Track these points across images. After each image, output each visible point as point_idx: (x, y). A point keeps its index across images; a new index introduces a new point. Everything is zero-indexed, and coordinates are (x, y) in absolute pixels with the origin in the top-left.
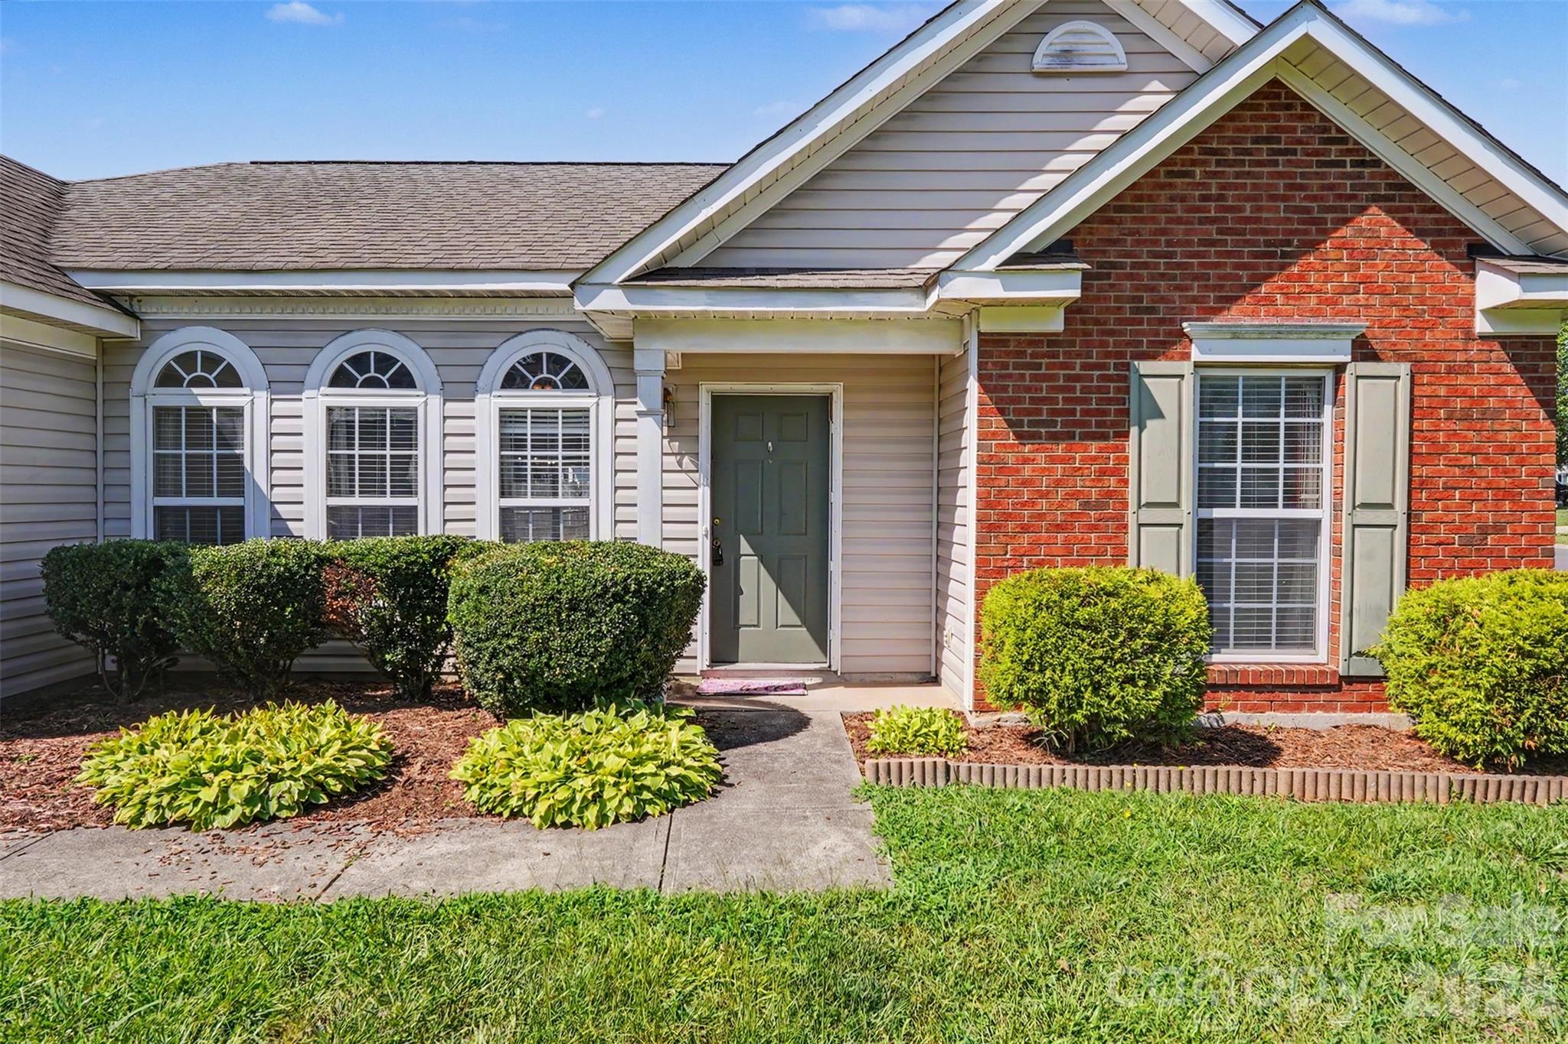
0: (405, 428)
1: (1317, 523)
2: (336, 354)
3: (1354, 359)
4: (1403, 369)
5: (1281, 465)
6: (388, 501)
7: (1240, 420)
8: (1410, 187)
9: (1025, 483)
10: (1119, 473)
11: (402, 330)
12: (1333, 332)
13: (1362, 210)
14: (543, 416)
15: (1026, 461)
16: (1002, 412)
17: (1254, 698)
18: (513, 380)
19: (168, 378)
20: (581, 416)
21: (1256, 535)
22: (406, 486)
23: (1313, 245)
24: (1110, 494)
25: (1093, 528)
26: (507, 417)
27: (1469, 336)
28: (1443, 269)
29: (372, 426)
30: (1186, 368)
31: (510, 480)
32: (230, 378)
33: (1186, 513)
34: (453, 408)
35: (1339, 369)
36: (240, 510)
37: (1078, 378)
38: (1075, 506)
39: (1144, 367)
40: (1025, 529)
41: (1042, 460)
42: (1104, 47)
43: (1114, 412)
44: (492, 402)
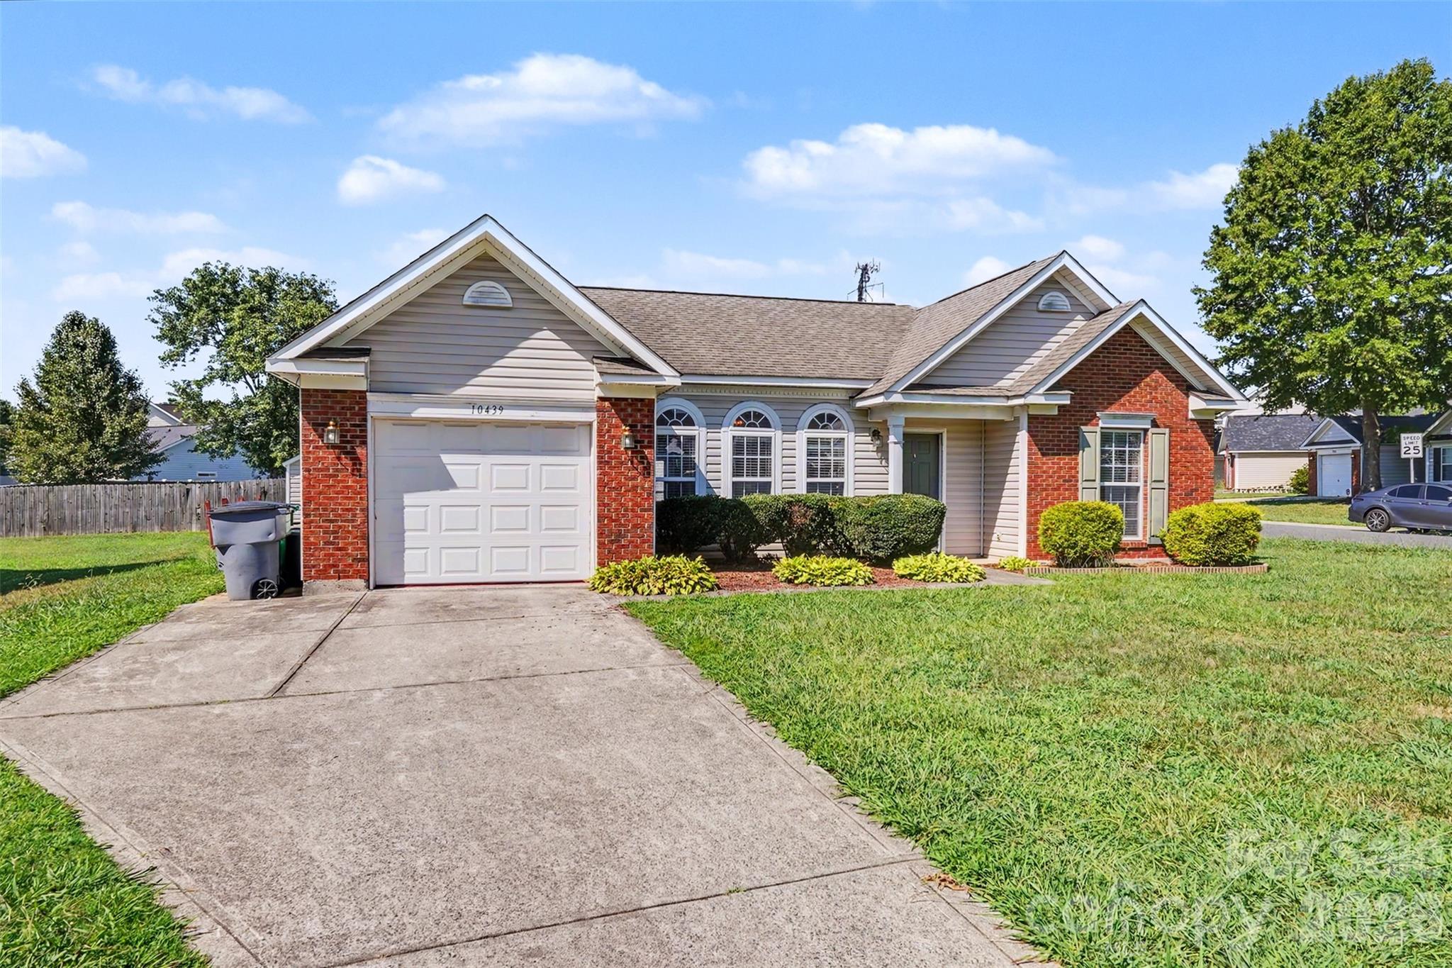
0: (766, 445)
1: (1138, 488)
2: (737, 411)
3: (1151, 427)
4: (1167, 430)
5: (1127, 466)
6: (758, 479)
7: (1114, 449)
8: (1168, 364)
9: (1044, 472)
10: (1076, 468)
11: (764, 401)
12: (1143, 417)
13: (1152, 372)
14: (826, 442)
15: (1044, 464)
16: (1037, 445)
18: (813, 425)
20: (841, 441)
21: (1119, 492)
22: (766, 471)
23: (1137, 384)
24: (1074, 477)
25: (1067, 490)
26: (811, 441)
27: (1187, 419)
28: (1179, 394)
29: (752, 443)
30: (1098, 430)
31: (811, 472)
32: (689, 422)
33: (1097, 484)
34: (787, 437)
35: (1146, 430)
36: (693, 484)
37: (1061, 432)
38: (1061, 481)
39: (1084, 428)
40: (1045, 490)
41: (1050, 463)
42: (1063, 302)
43: (1074, 445)
44: (802, 436)
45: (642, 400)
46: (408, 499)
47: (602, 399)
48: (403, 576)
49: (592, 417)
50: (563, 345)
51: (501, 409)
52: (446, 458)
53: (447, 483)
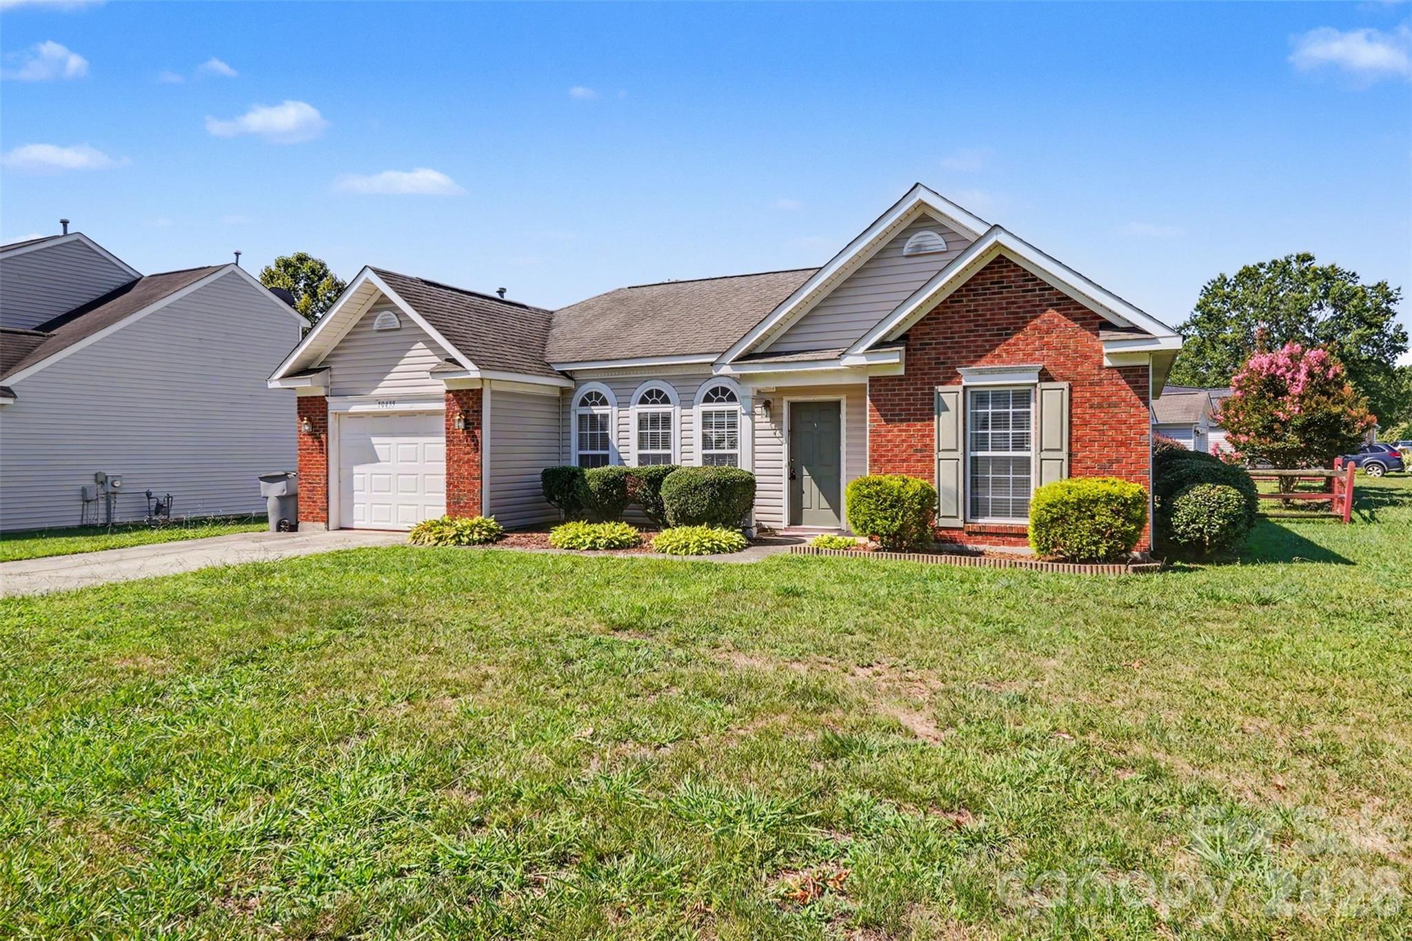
0: (667, 420)
1: (1030, 458)
2: (641, 390)
3: (1040, 381)
4: (1065, 385)
5: (1011, 431)
6: (660, 451)
7: (990, 411)
8: (1068, 298)
9: (889, 441)
10: (930, 436)
11: (664, 379)
12: (1030, 369)
13: (1044, 311)
14: (720, 414)
15: (889, 431)
16: (878, 410)
17: (995, 539)
18: (708, 399)
19: (584, 403)
20: (733, 414)
21: (1002, 464)
22: (666, 445)
23: (1020, 329)
24: (926, 446)
25: (919, 461)
26: (706, 415)
27: (1101, 367)
28: (1087, 336)
29: (655, 420)
30: (960, 388)
31: (707, 443)
32: (604, 402)
33: (960, 454)
34: (685, 412)
35: (1035, 386)
36: (608, 454)
37: (911, 395)
38: (911, 451)
39: (940, 388)
40: (889, 461)
41: (895, 431)
42: (934, 241)
43: (927, 410)
44: (699, 409)
45: (472, 390)
46: (356, 469)
47: (448, 392)
49: (442, 406)
51: (394, 403)
52: (374, 440)
53: (375, 459)
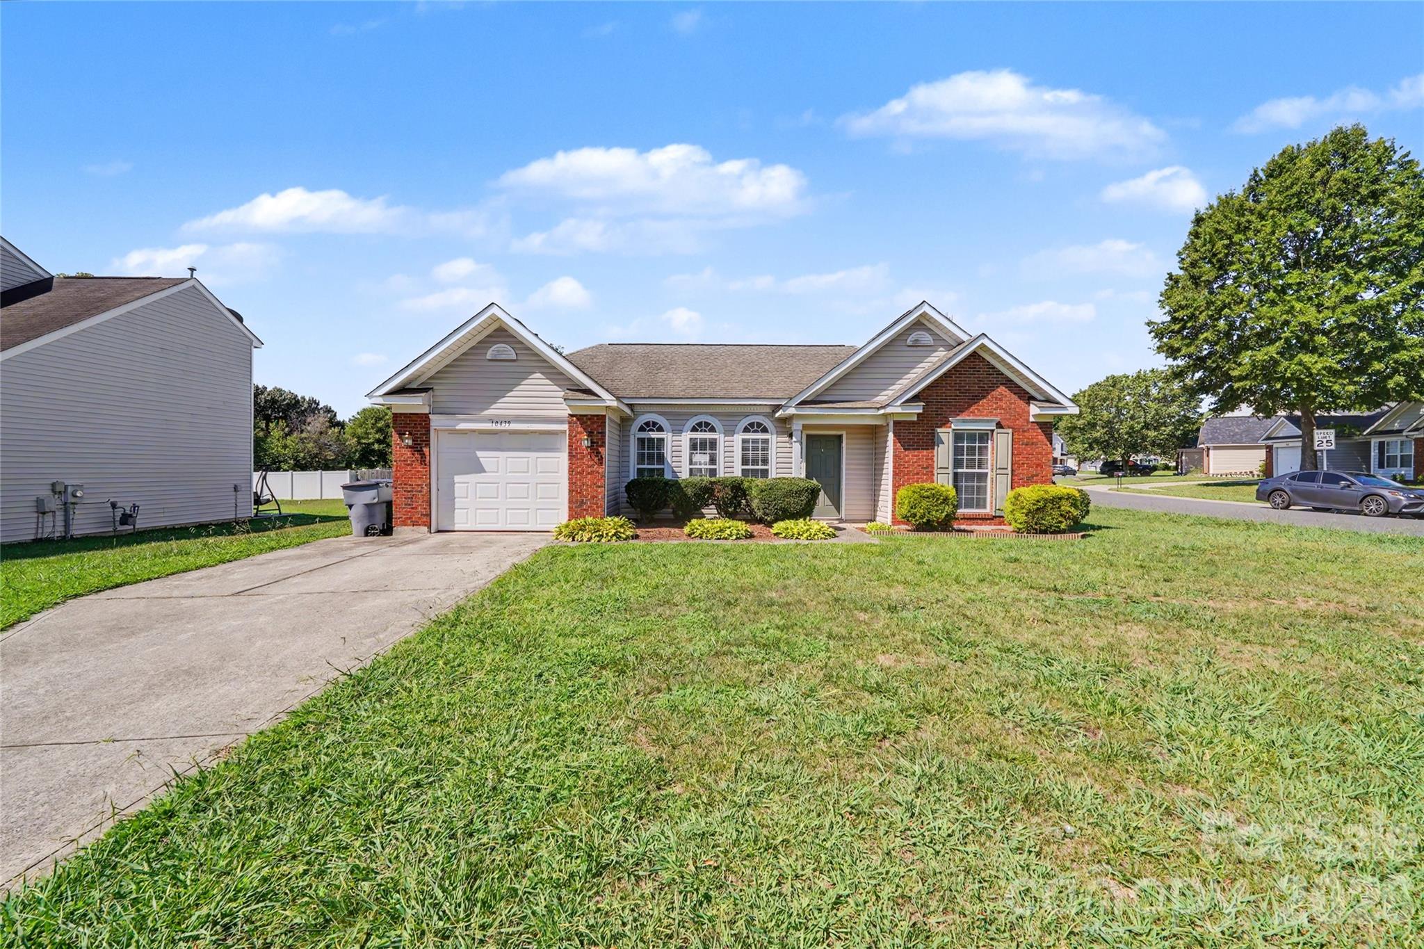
0: (713, 444)
1: (986, 474)
2: (692, 422)
3: (996, 428)
4: (1010, 431)
5: (977, 457)
6: (707, 466)
7: (965, 445)
8: (1010, 381)
9: (906, 462)
10: (932, 459)
11: (712, 414)
12: (992, 421)
13: (998, 387)
14: (756, 441)
15: (906, 455)
16: (900, 442)
17: (969, 522)
18: (746, 430)
19: (642, 429)
21: (970, 477)
22: (713, 462)
23: (984, 397)
24: (929, 465)
25: (925, 473)
26: (744, 441)
27: (1028, 421)
28: (1022, 403)
29: (703, 443)
30: (950, 430)
31: (745, 461)
32: (660, 429)
33: (950, 470)
34: (728, 438)
35: (993, 431)
36: (663, 470)
37: (921, 433)
38: (920, 468)
39: (939, 430)
40: (906, 474)
41: (911, 456)
42: (927, 338)
43: (931, 442)
44: (739, 438)
45: (597, 416)
46: (457, 478)
47: (571, 416)
48: (454, 525)
49: (565, 427)
50: (548, 382)
51: (509, 422)
52: (479, 454)
53: (480, 469)
